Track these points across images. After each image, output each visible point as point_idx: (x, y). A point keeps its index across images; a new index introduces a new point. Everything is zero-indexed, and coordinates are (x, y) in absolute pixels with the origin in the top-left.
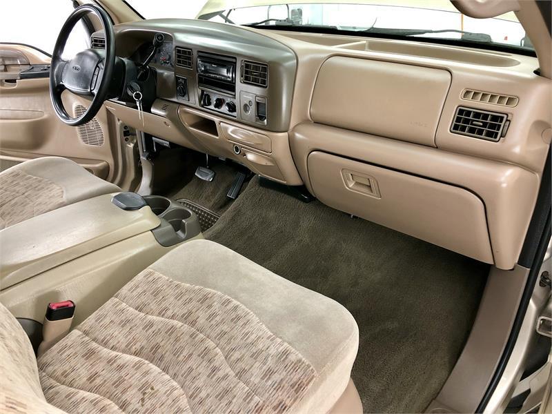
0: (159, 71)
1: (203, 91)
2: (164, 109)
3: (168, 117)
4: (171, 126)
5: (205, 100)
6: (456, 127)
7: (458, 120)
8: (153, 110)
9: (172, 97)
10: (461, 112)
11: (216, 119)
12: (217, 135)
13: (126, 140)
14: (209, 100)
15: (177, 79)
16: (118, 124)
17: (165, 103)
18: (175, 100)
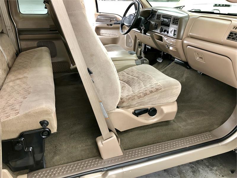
0: (151, 22)
1: (161, 27)
2: (150, 34)
3: (151, 36)
4: (151, 39)
5: (161, 31)
6: (228, 38)
7: (230, 35)
8: (147, 34)
9: (153, 30)
10: (231, 33)
11: (163, 36)
12: (162, 41)
13: (139, 47)
14: (163, 30)
15: (155, 24)
16: (138, 41)
17: (150, 32)
18: (154, 31)
